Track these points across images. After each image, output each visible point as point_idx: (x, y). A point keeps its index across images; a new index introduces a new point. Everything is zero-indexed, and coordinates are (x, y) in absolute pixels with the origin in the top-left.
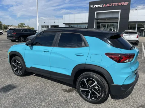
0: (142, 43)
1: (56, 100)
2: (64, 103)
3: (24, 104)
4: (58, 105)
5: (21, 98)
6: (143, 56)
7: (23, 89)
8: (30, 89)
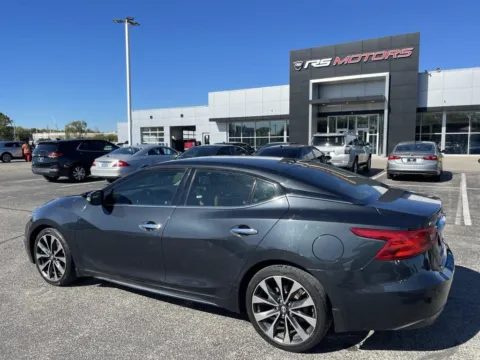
0: (463, 175)
1: (187, 345)
2: (210, 353)
5: (85, 342)
6: (458, 215)
7: (89, 318)
8: (110, 318)
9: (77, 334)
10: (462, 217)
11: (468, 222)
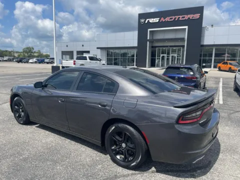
0: (221, 80)
2: (88, 166)
3: (29, 167)
4: (80, 168)
5: (25, 160)
6: (217, 99)
7: (28, 148)
8: (40, 148)
9: (22, 156)
10: (219, 100)
11: (221, 102)
